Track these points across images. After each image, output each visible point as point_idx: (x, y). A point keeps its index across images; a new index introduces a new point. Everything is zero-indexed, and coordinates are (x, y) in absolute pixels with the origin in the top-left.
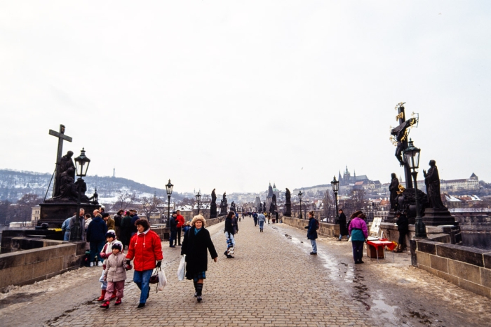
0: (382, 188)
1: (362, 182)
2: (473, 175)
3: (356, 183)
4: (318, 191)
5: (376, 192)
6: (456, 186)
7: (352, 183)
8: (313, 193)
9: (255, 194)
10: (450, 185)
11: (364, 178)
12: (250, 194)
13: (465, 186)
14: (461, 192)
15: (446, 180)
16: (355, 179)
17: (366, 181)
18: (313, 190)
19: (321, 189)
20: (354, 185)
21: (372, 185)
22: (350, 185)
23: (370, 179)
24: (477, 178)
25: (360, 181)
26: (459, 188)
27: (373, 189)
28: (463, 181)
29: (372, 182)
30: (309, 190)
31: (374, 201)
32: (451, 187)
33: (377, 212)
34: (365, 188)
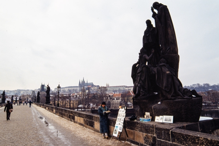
0: (100, 89)
1: (91, 86)
3: (88, 86)
4: (68, 90)
7: (86, 86)
8: (65, 91)
9: (31, 90)
12: (28, 90)
15: (128, 86)
16: (87, 84)
17: (93, 85)
18: (65, 89)
19: (70, 89)
20: (87, 87)
21: (96, 87)
23: (94, 85)
25: (90, 85)
27: (96, 89)
29: (95, 86)
30: (63, 89)
32: (130, 89)
33: (113, 101)
34: (92, 89)
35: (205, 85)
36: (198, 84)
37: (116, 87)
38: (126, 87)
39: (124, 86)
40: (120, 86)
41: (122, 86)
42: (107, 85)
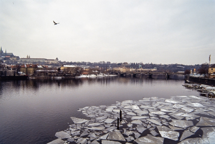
0: (20, 60)
1: (9, 56)
2: (57, 58)
3: (6, 56)
5: (17, 62)
6: (51, 62)
7: (3, 56)
10: (48, 61)
11: (11, 54)
13: (53, 62)
14: (52, 64)
15: (48, 59)
16: (6, 54)
17: (12, 56)
20: (4, 57)
21: (15, 58)
22: (2, 57)
23: (14, 55)
24: (58, 60)
26: (51, 63)
27: (15, 60)
28: (53, 60)
29: (15, 57)
31: (8, 66)
32: (49, 62)
34: (11, 59)
35: (108, 62)
36: (104, 62)
37: (36, 59)
38: (46, 60)
39: (44, 59)
40: (40, 59)
41: (42, 59)
42: (28, 57)
